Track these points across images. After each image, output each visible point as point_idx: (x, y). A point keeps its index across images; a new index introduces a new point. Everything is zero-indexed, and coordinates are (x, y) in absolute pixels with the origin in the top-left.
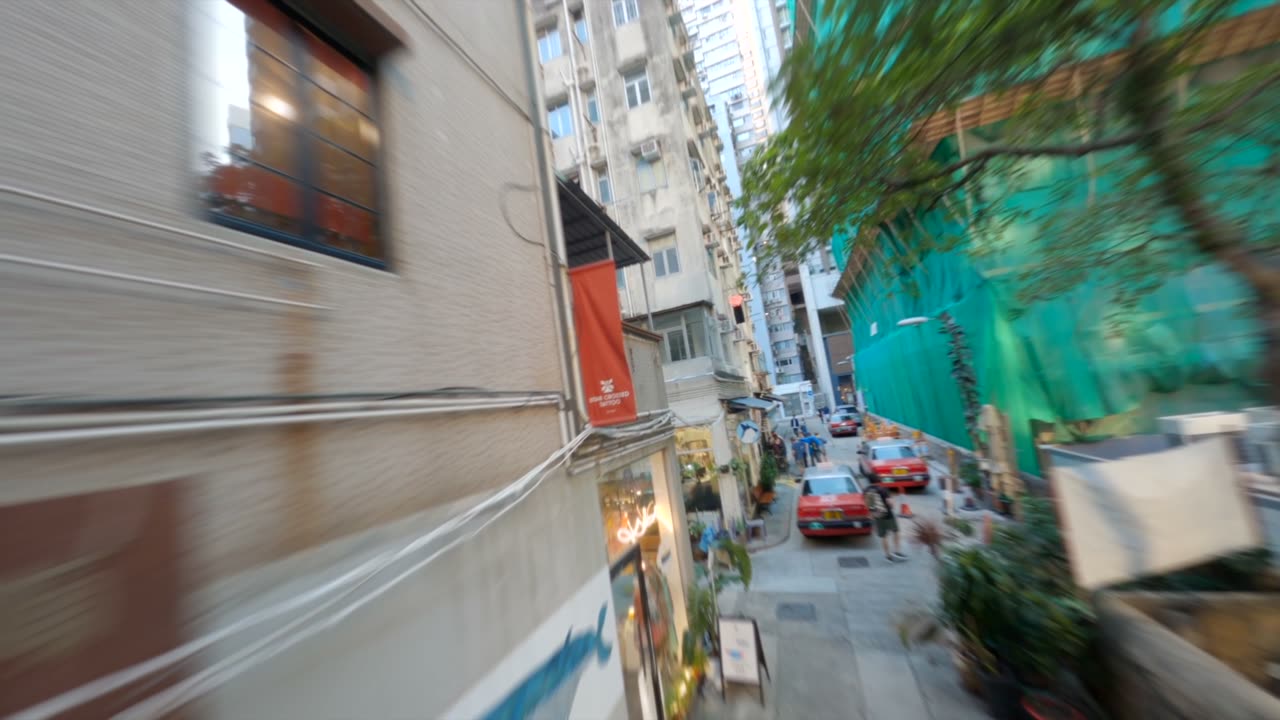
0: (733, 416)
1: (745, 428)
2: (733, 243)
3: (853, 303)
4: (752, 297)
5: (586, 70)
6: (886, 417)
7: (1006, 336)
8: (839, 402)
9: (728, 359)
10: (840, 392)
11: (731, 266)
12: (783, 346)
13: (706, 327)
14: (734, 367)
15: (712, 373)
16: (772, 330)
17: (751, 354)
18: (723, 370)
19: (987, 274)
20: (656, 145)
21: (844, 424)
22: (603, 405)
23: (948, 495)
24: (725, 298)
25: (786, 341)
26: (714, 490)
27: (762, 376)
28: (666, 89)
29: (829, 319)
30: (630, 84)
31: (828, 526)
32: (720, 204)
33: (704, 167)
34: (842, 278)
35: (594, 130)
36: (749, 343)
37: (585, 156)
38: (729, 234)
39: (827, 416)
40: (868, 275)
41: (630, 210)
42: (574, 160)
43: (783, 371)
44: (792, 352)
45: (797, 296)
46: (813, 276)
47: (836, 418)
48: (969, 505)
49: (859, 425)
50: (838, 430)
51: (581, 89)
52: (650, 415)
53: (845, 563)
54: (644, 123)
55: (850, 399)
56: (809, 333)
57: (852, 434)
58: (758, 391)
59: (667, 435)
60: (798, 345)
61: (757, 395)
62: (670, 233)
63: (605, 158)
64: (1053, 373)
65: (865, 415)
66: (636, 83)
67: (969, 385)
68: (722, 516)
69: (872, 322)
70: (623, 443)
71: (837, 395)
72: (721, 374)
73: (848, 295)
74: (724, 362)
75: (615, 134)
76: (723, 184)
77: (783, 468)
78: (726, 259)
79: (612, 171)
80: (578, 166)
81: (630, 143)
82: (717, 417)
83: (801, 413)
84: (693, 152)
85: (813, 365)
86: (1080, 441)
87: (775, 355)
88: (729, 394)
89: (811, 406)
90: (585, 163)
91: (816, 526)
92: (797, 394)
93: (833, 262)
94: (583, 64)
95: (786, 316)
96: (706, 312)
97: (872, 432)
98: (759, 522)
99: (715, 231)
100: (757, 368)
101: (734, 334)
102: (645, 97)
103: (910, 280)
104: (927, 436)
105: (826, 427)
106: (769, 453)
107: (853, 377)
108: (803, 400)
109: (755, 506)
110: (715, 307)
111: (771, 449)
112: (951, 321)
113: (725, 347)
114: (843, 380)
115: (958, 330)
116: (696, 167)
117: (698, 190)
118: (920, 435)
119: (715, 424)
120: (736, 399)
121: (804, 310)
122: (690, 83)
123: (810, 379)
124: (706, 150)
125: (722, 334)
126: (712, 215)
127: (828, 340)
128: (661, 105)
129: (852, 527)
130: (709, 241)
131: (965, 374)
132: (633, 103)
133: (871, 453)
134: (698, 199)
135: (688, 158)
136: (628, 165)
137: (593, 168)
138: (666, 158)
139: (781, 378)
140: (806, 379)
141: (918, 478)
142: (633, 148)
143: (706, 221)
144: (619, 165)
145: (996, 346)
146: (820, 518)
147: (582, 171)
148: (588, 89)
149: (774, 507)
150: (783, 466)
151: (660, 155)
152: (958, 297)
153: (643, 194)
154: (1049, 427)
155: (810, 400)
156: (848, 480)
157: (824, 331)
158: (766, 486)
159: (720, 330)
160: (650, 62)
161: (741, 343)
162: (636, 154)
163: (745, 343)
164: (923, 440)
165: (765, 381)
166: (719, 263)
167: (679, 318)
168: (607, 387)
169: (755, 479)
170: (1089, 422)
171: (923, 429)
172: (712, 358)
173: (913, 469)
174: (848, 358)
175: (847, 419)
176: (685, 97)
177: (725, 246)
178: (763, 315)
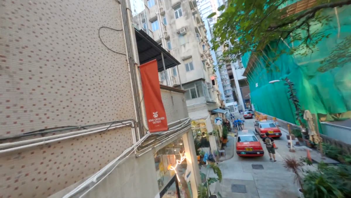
0: (213, 116)
1: (217, 120)
2: (211, 60)
3: (250, 78)
4: (218, 77)
5: (162, 8)
6: (262, 112)
7: (308, 85)
8: (246, 108)
9: (211, 97)
10: (246, 104)
11: (211, 67)
12: (227, 91)
13: (203, 87)
14: (213, 99)
15: (206, 102)
16: (224, 87)
17: (218, 95)
18: (209, 101)
19: (299, 64)
20: (184, 29)
21: (248, 115)
22: (154, 123)
23: (290, 141)
24: (209, 77)
25: (228, 90)
26: (207, 140)
27: (222, 102)
28: (187, 11)
29: (241, 82)
30: (176, 11)
31: (247, 153)
32: (206, 48)
33: (201, 36)
34: (246, 70)
35: (165, 27)
36: (217, 91)
37: (163, 35)
38: (210, 58)
39: (243, 113)
40: (255, 68)
41: (177, 51)
42: (160, 37)
43: (228, 99)
44: (230, 93)
45: (231, 77)
46: (236, 70)
47: (246, 113)
48: (297, 144)
49: (253, 115)
50: (246, 117)
51: (161, 15)
52: (180, 121)
53: (254, 167)
54: (181, 23)
55: (249, 107)
56: (236, 87)
57: (251, 118)
58: (221, 106)
59: (188, 127)
60: (232, 91)
61: (221, 108)
62: (190, 57)
63: (169, 35)
64: (325, 97)
65: (255, 112)
66: (178, 10)
67: (296, 103)
68: (210, 149)
69: (256, 83)
70: (167, 136)
71: (245, 106)
72: (208, 102)
73: (248, 75)
74: (209, 98)
75: (172, 28)
76: (207, 42)
77: (229, 130)
78: (209, 65)
79: (171, 39)
80: (161, 39)
81: (177, 30)
82: (208, 116)
83: (234, 111)
84: (197, 31)
85: (237, 97)
86: (336, 120)
87: (225, 94)
88: (211, 108)
89: (237, 109)
90: (163, 38)
91: (243, 153)
92: (233, 106)
93: (242, 65)
94: (162, 7)
95: (228, 82)
96: (202, 82)
97: (258, 117)
98: (223, 151)
99: (205, 56)
100: (220, 99)
101: (212, 89)
102: (181, 15)
103: (269, 69)
104: (278, 119)
105: (242, 116)
106: (225, 126)
107: (250, 100)
108: (234, 108)
109: (221, 144)
110: (206, 80)
111: (226, 124)
112: (289, 81)
113: (209, 93)
114: (247, 101)
115: (292, 84)
116: (198, 36)
117: (199, 43)
118: (276, 119)
119: (207, 119)
120: (213, 110)
121: (234, 80)
122: (195, 9)
123: (236, 101)
124: (202, 31)
125: (208, 89)
126: (204, 52)
127: (242, 89)
128: (186, 16)
129: (257, 154)
130: (203, 59)
131: (295, 99)
132: (177, 17)
133: (260, 126)
134: (199, 46)
135: (195, 33)
136: (176, 37)
137: (165, 38)
138: (188, 33)
139: (227, 101)
140: (235, 101)
141: (277, 134)
142: (177, 31)
143: (202, 53)
144: (173, 37)
145: (304, 88)
146: (245, 151)
147: (162, 40)
148: (163, 14)
149: (227, 144)
150: (230, 129)
151: (186, 32)
152: (288, 73)
153: (181, 46)
154: (324, 116)
155: (237, 107)
156: (253, 137)
157: (240, 87)
158: (225, 137)
159: (208, 88)
160: (182, 4)
161: (215, 91)
162: (178, 33)
163: (216, 91)
164: (277, 120)
165: (223, 103)
166: (207, 66)
167: (194, 85)
168: (155, 115)
169: (221, 135)
170: (340, 114)
171: (276, 116)
172: (205, 97)
173: (275, 131)
174: (248, 94)
175: (249, 113)
176: (194, 14)
177: (208, 61)
178: (221, 83)
